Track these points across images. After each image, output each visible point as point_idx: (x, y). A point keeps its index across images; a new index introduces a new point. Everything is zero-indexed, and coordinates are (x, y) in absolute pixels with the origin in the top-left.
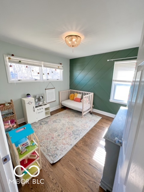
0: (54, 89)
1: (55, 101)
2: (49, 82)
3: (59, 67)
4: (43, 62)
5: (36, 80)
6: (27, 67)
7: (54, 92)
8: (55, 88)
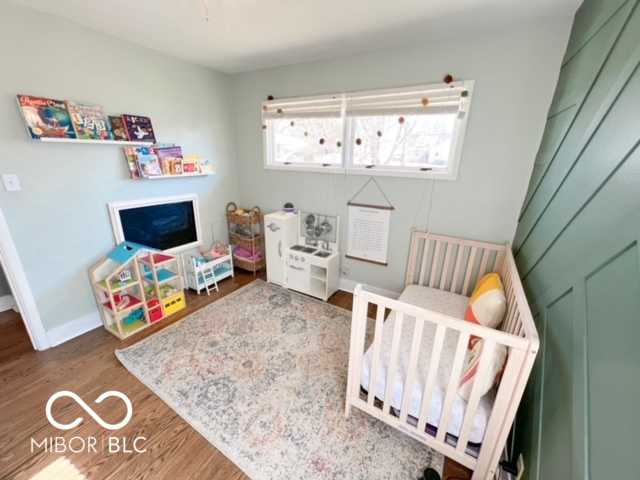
0: (389, 211)
1: (386, 265)
2: (371, 177)
3: (425, 102)
4: (343, 95)
5: (325, 165)
6: (292, 124)
7: (386, 226)
8: (392, 208)
